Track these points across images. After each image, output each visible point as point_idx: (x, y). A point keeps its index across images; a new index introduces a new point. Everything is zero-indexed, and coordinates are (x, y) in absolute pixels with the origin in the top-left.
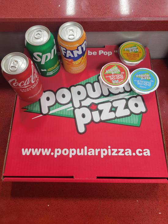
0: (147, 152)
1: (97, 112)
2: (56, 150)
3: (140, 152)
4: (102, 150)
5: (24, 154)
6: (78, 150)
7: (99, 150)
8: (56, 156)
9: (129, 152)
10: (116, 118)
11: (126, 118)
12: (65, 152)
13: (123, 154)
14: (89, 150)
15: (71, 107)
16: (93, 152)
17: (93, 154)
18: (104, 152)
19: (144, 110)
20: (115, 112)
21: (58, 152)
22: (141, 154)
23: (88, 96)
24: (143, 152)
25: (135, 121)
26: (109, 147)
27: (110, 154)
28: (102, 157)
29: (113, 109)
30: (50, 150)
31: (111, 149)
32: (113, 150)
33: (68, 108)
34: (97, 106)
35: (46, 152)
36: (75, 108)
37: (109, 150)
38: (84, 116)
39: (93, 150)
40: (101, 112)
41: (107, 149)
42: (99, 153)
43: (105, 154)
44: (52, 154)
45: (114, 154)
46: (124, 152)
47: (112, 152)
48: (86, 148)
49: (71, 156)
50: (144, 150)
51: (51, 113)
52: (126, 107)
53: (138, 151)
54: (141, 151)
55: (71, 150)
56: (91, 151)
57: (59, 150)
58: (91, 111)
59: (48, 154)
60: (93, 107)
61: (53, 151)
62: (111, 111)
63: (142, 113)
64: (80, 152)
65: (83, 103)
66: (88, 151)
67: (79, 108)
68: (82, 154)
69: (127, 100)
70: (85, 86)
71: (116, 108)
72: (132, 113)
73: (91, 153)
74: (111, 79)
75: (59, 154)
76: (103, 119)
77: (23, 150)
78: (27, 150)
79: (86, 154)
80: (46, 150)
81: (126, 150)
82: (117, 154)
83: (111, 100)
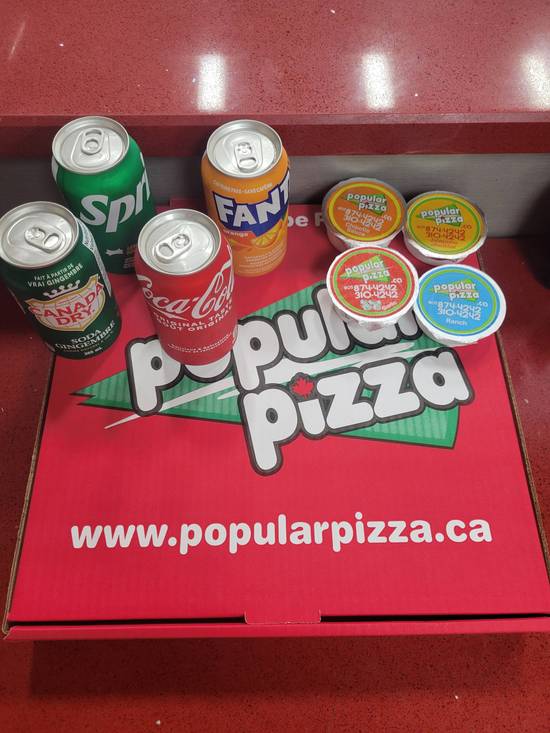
0: (482, 531)
1: (316, 401)
2: (185, 529)
3: (458, 531)
4: (336, 527)
5: (77, 544)
6: (258, 527)
7: (326, 525)
8: (184, 551)
9: (423, 532)
10: (376, 420)
11: (409, 420)
12: (216, 535)
13: (405, 539)
14: (294, 526)
15: (230, 390)
16: (306, 534)
17: (307, 540)
18: (342, 532)
19: (463, 394)
20: (372, 401)
21: (191, 535)
22: (463, 538)
23: (283, 354)
24: (468, 530)
25: (438, 430)
26: (359, 515)
27: (361, 539)
28: (337, 548)
29: (366, 393)
30: (164, 528)
31: (364, 521)
32: (370, 524)
33: (222, 392)
34: (315, 385)
35: (152, 536)
36: (243, 393)
37: (360, 526)
38: (272, 416)
39: (306, 526)
40: (326, 403)
41: (353, 523)
42: (327, 534)
43: (347, 539)
44: (172, 542)
45: (374, 538)
46: (407, 532)
47: (368, 531)
48: (282, 519)
49: (233, 549)
50: (473, 523)
51: (166, 407)
52: (408, 385)
53: (451, 526)
54: (462, 525)
55: (234, 528)
56: (300, 529)
57: (196, 528)
58: (296, 400)
59: (158, 543)
60: (301, 389)
61: (174, 532)
62: (359, 399)
63: (457, 403)
64: (264, 534)
65: (271, 376)
66: (289, 531)
67: (257, 391)
68: (271, 540)
69: (410, 364)
70: (273, 322)
71: (376, 390)
72: (425, 404)
73: (301, 537)
74: (359, 295)
75: (195, 542)
76: (334, 425)
77: (75, 530)
78: (87, 529)
79: (283, 541)
80: (152, 528)
81: (414, 524)
82: (383, 540)
83: (359, 366)
